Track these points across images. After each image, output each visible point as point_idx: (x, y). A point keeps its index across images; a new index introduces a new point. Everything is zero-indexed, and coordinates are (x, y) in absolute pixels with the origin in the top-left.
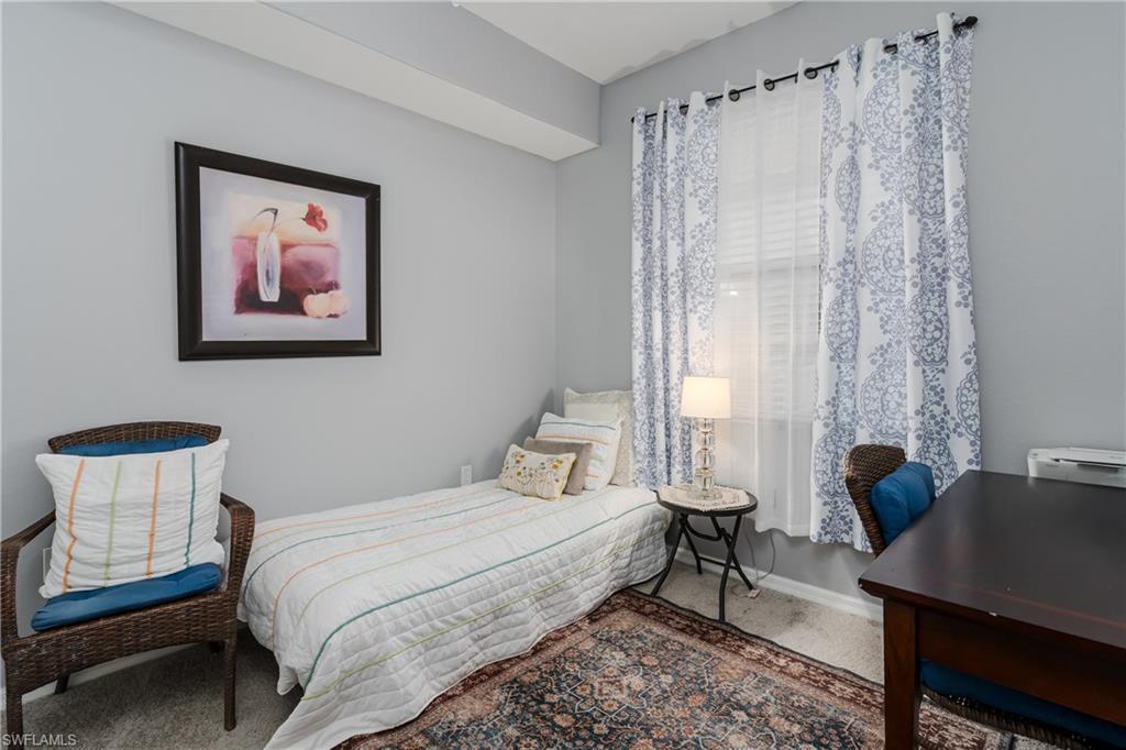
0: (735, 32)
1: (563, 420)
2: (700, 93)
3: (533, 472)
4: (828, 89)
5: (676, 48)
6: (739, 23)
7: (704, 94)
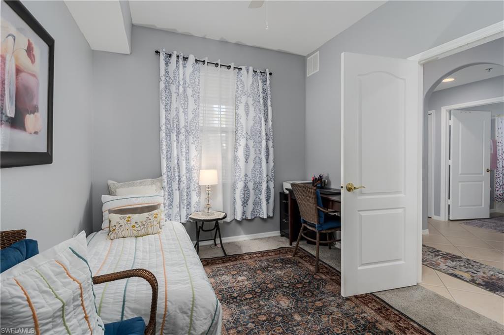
0: (204, 38)
1: (115, 197)
2: (193, 56)
3: (144, 223)
4: (238, 76)
5: (180, 31)
6: (207, 37)
7: (195, 57)
